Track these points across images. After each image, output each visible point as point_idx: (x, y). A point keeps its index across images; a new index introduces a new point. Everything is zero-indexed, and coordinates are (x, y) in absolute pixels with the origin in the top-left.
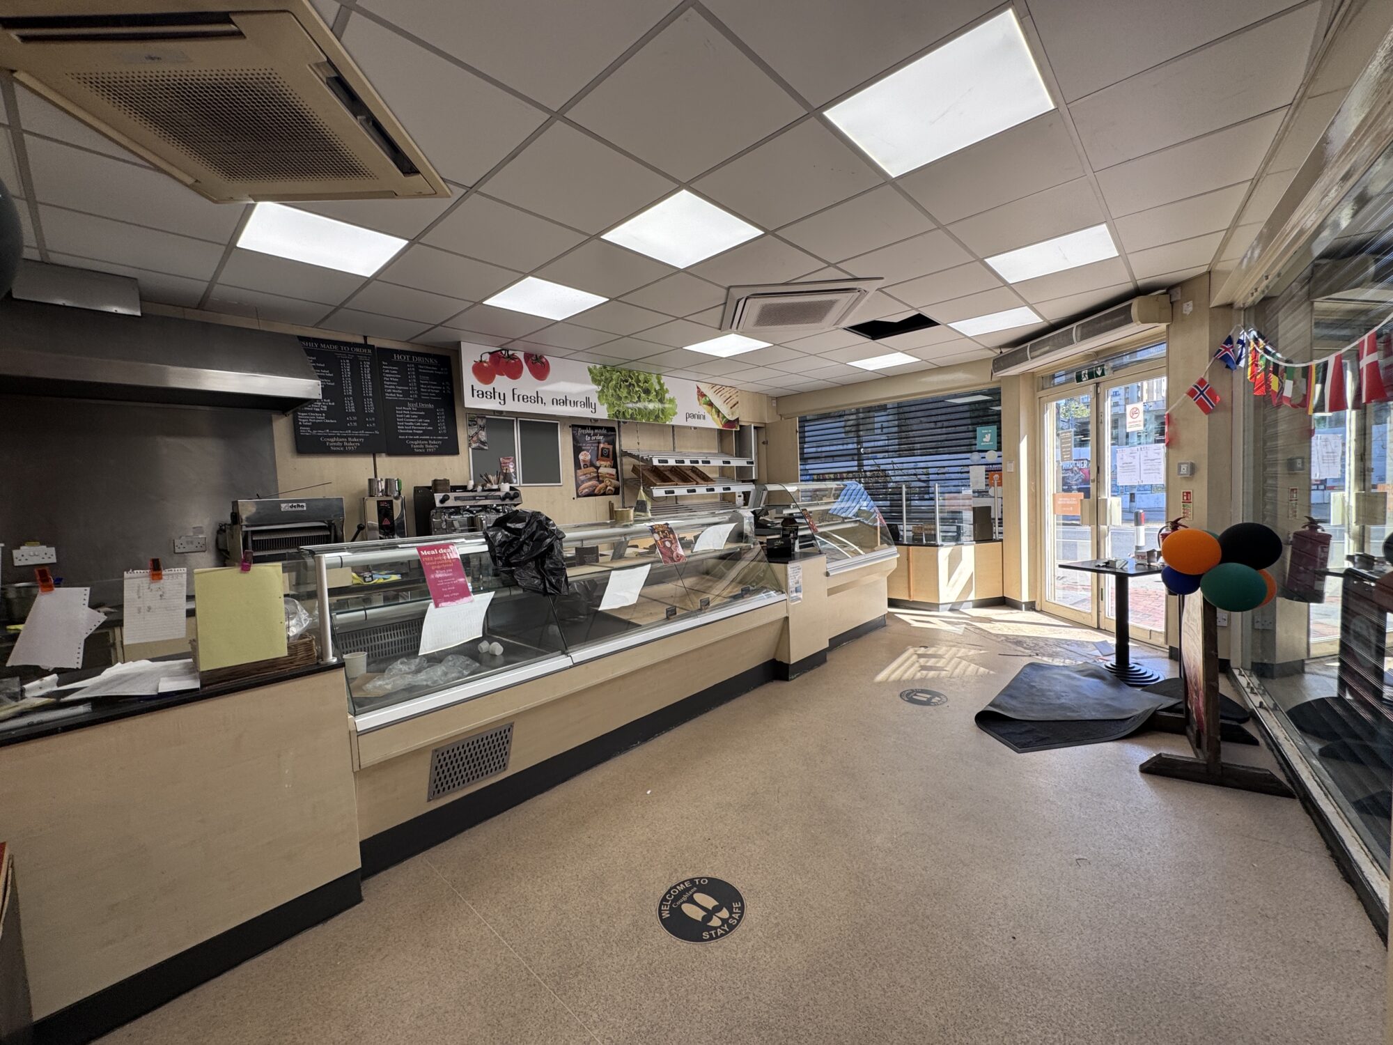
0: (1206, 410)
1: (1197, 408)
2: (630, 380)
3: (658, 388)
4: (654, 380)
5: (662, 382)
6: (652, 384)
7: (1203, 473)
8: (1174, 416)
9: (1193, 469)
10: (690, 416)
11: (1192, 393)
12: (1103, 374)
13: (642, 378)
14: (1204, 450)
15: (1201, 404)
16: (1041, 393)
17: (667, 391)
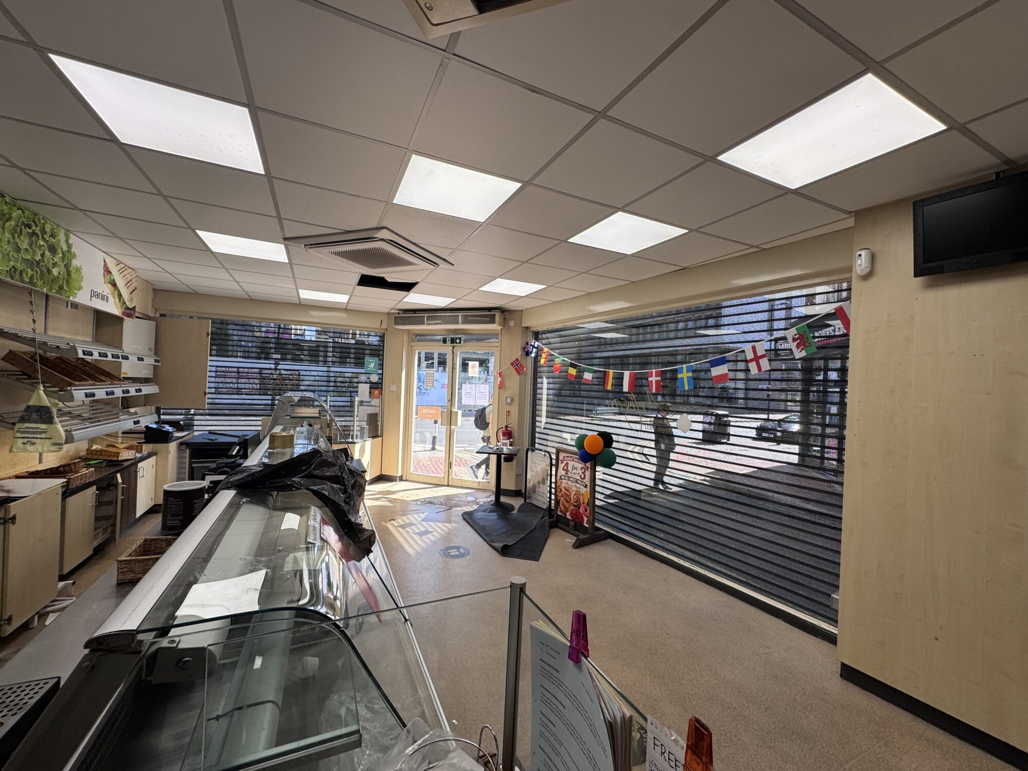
0: (519, 373)
1: (515, 371)
2: (34, 227)
3: (65, 248)
4: (62, 237)
5: (70, 242)
6: (59, 241)
7: (516, 402)
8: (503, 373)
9: (512, 400)
10: (95, 295)
11: (512, 364)
12: (460, 342)
13: (48, 228)
14: (517, 392)
15: (516, 369)
16: (413, 344)
17: (74, 256)
